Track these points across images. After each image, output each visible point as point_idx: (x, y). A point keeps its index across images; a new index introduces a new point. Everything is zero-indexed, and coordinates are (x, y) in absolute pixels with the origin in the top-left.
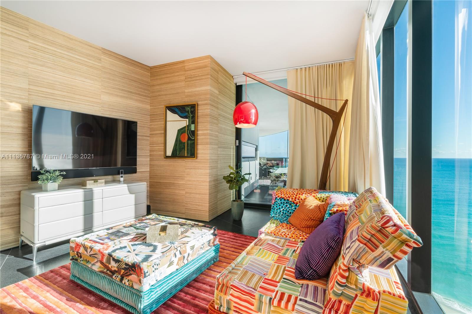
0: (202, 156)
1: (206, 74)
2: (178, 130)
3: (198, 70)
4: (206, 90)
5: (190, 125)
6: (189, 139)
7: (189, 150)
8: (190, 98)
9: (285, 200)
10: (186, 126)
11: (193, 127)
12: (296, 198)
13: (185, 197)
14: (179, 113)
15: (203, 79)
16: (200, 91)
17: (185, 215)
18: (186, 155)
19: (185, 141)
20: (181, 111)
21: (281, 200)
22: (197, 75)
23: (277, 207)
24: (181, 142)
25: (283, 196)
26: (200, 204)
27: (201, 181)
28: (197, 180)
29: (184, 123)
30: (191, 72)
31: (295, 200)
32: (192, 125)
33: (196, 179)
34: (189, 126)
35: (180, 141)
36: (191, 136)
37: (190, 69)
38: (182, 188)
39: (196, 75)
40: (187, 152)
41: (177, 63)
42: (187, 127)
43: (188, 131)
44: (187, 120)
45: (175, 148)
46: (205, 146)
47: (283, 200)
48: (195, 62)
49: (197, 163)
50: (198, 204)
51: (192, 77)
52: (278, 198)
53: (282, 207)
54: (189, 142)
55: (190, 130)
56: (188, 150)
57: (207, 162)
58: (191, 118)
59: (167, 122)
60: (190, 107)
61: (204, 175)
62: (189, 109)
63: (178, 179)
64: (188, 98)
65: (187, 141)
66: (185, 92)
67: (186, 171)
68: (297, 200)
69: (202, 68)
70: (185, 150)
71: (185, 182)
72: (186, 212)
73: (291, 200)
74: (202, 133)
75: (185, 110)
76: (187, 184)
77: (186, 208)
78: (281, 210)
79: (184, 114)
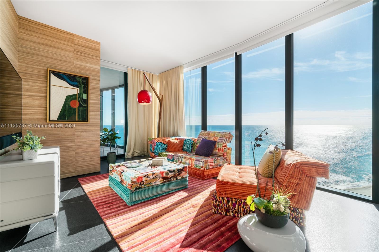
0: (93, 120)
1: (97, 56)
2: (67, 96)
3: (89, 50)
4: (97, 69)
5: (82, 95)
6: (80, 105)
7: (81, 115)
8: (80, 70)
9: (161, 143)
10: (76, 94)
11: (84, 96)
12: (164, 141)
13: (76, 157)
14: (68, 80)
15: (94, 59)
16: (90, 67)
17: (75, 173)
18: (77, 120)
19: (76, 107)
20: (71, 79)
21: (159, 143)
22: (88, 53)
23: (157, 147)
24: (70, 108)
25: (160, 141)
26: (92, 159)
27: (92, 141)
28: (89, 141)
29: (75, 91)
30: (81, 48)
31: (164, 142)
32: (83, 94)
33: (87, 140)
34: (80, 95)
35: (69, 106)
36: (83, 104)
37: (80, 45)
38: (72, 150)
39: (86, 52)
40: (78, 117)
41: (63, 31)
42: (78, 95)
43: (80, 99)
44: (79, 89)
45: (62, 112)
46: (97, 113)
47: (160, 143)
48: (86, 41)
49: (88, 126)
50: (90, 160)
51: (82, 53)
52: (158, 142)
53: (160, 146)
54: (81, 108)
55: (82, 98)
56: (79, 115)
57: (98, 125)
58: (82, 88)
59: (51, 86)
60: (81, 78)
61: (96, 136)
62: (80, 80)
63: (66, 142)
64: (77, 70)
65: (78, 107)
66: (74, 63)
67: (75, 134)
68: (165, 142)
69: (94, 50)
70: (76, 115)
71: (75, 144)
72: (76, 170)
73: (162, 142)
74: (93, 102)
75: (76, 80)
76: (76, 145)
77: (76, 167)
78: (160, 148)
79: (74, 83)
